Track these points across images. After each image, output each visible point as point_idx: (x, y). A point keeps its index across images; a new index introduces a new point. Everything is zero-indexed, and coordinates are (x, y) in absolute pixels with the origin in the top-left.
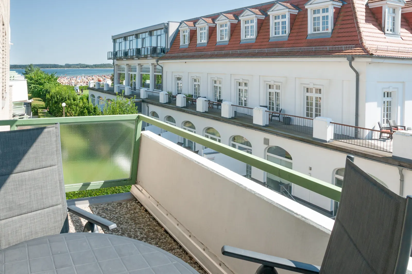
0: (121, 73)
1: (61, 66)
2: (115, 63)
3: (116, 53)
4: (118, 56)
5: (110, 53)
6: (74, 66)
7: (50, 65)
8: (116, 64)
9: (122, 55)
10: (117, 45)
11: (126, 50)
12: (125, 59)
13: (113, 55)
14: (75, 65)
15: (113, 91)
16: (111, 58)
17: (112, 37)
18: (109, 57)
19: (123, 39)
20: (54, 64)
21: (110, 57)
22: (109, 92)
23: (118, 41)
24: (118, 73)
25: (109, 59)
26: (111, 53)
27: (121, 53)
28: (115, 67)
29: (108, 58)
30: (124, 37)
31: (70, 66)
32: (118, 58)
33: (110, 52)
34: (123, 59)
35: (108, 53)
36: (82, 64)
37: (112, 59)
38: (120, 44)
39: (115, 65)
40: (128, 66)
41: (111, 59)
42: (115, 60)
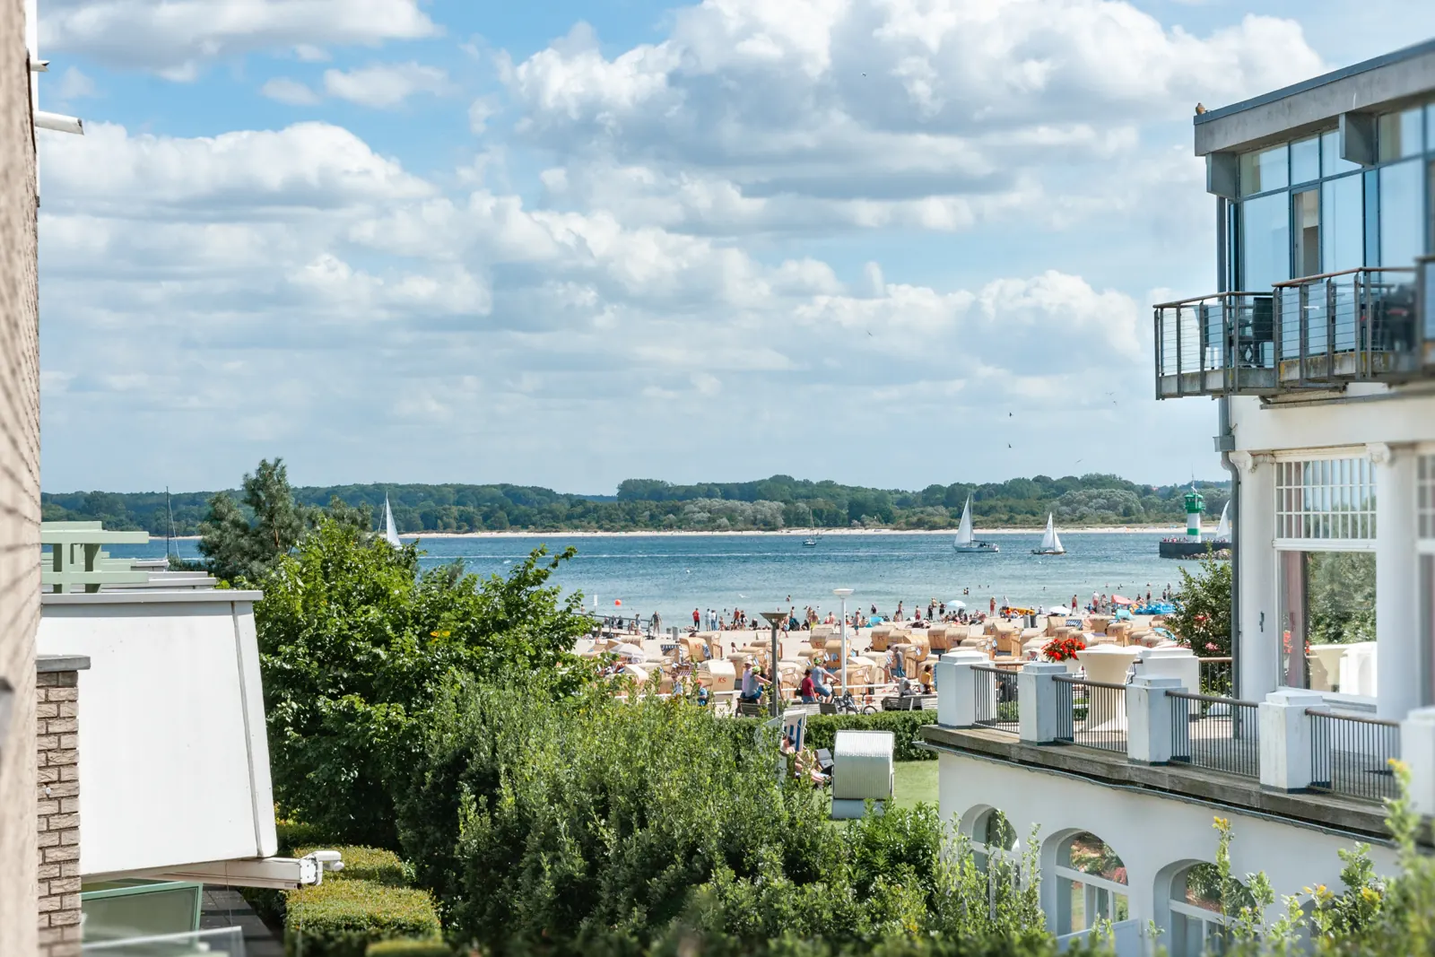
0: (1312, 554)
1: (581, 501)
2: (1247, 440)
3: (1267, 307)
4: (1291, 348)
5: (1191, 320)
6: (717, 503)
7: (463, 493)
8: (1254, 455)
9: (1347, 336)
10: (1265, 219)
11: (1388, 278)
12: (1376, 376)
13: (1229, 342)
14: (727, 491)
16: (1203, 376)
17: (1204, 120)
18: (1170, 369)
19: (1334, 141)
20: (504, 486)
21: (1191, 365)
23: (1272, 167)
24: (1286, 555)
25: (1173, 386)
26: (1204, 313)
27: (1331, 307)
28: (1248, 481)
29: (1160, 380)
30: (1351, 115)
31: (675, 510)
32: (1295, 374)
33: (1178, 306)
34: (1348, 379)
35: (1158, 319)
37: (1216, 382)
38: (1307, 202)
39: (1245, 462)
40: (1409, 463)
41: (1203, 391)
42: (1246, 406)
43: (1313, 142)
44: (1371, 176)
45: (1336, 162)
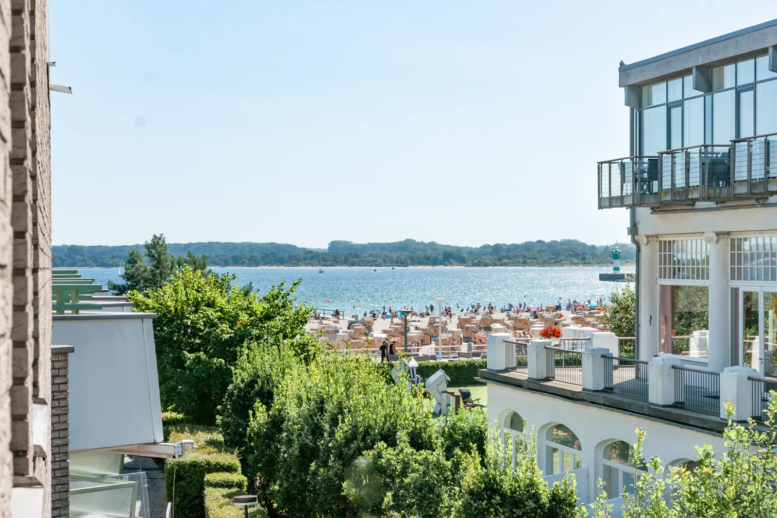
0: (678, 287)
1: (310, 252)
2: (643, 230)
3: (655, 164)
4: (667, 185)
5: (616, 168)
6: (378, 253)
7: (252, 247)
8: (647, 237)
9: (695, 179)
10: (654, 119)
11: (716, 149)
12: (709, 199)
13: (635, 181)
14: (383, 247)
15: (645, 393)
16: (622, 198)
17: (624, 69)
18: (605, 194)
19: (689, 80)
20: (272, 244)
21: (616, 192)
22: (618, 398)
23: (658, 93)
24: (663, 287)
25: (607, 203)
26: (623, 166)
27: (687, 164)
28: (644, 249)
29: (600, 199)
30: (698, 67)
32: (669, 198)
33: (610, 162)
34: (695, 200)
35: (600, 169)
36: (422, 243)
37: (629, 201)
38: (676, 112)
39: (643, 240)
40: (726, 242)
41: (622, 205)
42: (644, 212)
43: (680, 81)
44: (709, 98)
45: (690, 91)
